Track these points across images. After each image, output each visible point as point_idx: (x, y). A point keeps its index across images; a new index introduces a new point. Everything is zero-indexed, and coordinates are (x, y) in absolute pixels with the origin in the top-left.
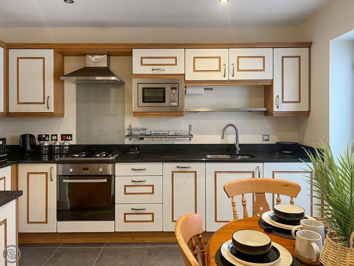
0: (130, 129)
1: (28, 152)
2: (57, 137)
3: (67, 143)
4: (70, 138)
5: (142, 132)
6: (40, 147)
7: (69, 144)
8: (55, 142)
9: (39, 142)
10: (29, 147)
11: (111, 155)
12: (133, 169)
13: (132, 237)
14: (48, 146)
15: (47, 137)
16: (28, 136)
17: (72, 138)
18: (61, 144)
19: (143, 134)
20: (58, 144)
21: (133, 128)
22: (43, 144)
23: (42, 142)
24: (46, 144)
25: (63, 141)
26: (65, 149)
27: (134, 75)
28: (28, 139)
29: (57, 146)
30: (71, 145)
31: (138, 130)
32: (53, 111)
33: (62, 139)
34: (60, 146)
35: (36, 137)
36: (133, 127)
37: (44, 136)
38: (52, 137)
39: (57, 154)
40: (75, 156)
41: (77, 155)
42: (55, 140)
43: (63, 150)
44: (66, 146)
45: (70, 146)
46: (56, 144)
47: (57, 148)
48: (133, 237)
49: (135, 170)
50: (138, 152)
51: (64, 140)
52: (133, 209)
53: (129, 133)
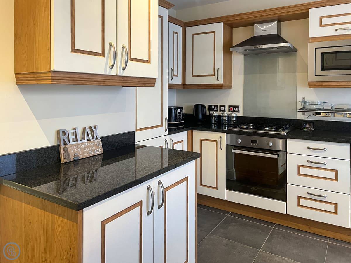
0: (304, 102)
1: (200, 120)
2: (225, 108)
3: (234, 114)
4: (237, 110)
5: (319, 106)
6: (210, 116)
7: (237, 115)
8: (223, 112)
9: (209, 112)
10: (200, 116)
11: (282, 130)
12: (308, 148)
13: (307, 225)
14: (217, 116)
15: (216, 108)
16: (200, 106)
17: (239, 110)
18: (228, 114)
19: (320, 108)
20: (226, 115)
21: (307, 101)
22: (213, 114)
23: (211, 112)
24: (215, 114)
25: (231, 113)
26: (232, 120)
27: (311, 39)
28: (200, 109)
29: (225, 117)
30: (238, 116)
31: (314, 103)
32: (222, 83)
33: (229, 111)
34: (228, 117)
35: (207, 107)
36: (307, 99)
37: (213, 107)
38: (220, 108)
39: (225, 124)
40: (243, 127)
41: (245, 127)
42: (223, 111)
43: (230, 121)
44: (233, 117)
45: (238, 118)
46: (224, 115)
47: (225, 118)
48: (309, 226)
49: (311, 149)
50: (313, 129)
51: (231, 111)
52: (308, 193)
53: (302, 107)
